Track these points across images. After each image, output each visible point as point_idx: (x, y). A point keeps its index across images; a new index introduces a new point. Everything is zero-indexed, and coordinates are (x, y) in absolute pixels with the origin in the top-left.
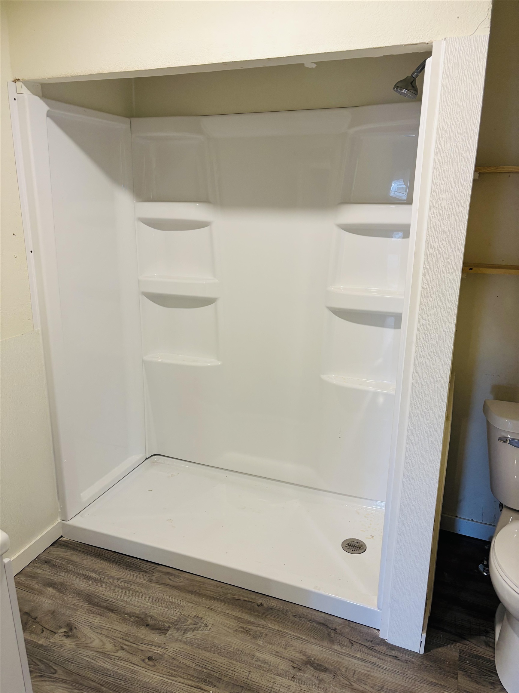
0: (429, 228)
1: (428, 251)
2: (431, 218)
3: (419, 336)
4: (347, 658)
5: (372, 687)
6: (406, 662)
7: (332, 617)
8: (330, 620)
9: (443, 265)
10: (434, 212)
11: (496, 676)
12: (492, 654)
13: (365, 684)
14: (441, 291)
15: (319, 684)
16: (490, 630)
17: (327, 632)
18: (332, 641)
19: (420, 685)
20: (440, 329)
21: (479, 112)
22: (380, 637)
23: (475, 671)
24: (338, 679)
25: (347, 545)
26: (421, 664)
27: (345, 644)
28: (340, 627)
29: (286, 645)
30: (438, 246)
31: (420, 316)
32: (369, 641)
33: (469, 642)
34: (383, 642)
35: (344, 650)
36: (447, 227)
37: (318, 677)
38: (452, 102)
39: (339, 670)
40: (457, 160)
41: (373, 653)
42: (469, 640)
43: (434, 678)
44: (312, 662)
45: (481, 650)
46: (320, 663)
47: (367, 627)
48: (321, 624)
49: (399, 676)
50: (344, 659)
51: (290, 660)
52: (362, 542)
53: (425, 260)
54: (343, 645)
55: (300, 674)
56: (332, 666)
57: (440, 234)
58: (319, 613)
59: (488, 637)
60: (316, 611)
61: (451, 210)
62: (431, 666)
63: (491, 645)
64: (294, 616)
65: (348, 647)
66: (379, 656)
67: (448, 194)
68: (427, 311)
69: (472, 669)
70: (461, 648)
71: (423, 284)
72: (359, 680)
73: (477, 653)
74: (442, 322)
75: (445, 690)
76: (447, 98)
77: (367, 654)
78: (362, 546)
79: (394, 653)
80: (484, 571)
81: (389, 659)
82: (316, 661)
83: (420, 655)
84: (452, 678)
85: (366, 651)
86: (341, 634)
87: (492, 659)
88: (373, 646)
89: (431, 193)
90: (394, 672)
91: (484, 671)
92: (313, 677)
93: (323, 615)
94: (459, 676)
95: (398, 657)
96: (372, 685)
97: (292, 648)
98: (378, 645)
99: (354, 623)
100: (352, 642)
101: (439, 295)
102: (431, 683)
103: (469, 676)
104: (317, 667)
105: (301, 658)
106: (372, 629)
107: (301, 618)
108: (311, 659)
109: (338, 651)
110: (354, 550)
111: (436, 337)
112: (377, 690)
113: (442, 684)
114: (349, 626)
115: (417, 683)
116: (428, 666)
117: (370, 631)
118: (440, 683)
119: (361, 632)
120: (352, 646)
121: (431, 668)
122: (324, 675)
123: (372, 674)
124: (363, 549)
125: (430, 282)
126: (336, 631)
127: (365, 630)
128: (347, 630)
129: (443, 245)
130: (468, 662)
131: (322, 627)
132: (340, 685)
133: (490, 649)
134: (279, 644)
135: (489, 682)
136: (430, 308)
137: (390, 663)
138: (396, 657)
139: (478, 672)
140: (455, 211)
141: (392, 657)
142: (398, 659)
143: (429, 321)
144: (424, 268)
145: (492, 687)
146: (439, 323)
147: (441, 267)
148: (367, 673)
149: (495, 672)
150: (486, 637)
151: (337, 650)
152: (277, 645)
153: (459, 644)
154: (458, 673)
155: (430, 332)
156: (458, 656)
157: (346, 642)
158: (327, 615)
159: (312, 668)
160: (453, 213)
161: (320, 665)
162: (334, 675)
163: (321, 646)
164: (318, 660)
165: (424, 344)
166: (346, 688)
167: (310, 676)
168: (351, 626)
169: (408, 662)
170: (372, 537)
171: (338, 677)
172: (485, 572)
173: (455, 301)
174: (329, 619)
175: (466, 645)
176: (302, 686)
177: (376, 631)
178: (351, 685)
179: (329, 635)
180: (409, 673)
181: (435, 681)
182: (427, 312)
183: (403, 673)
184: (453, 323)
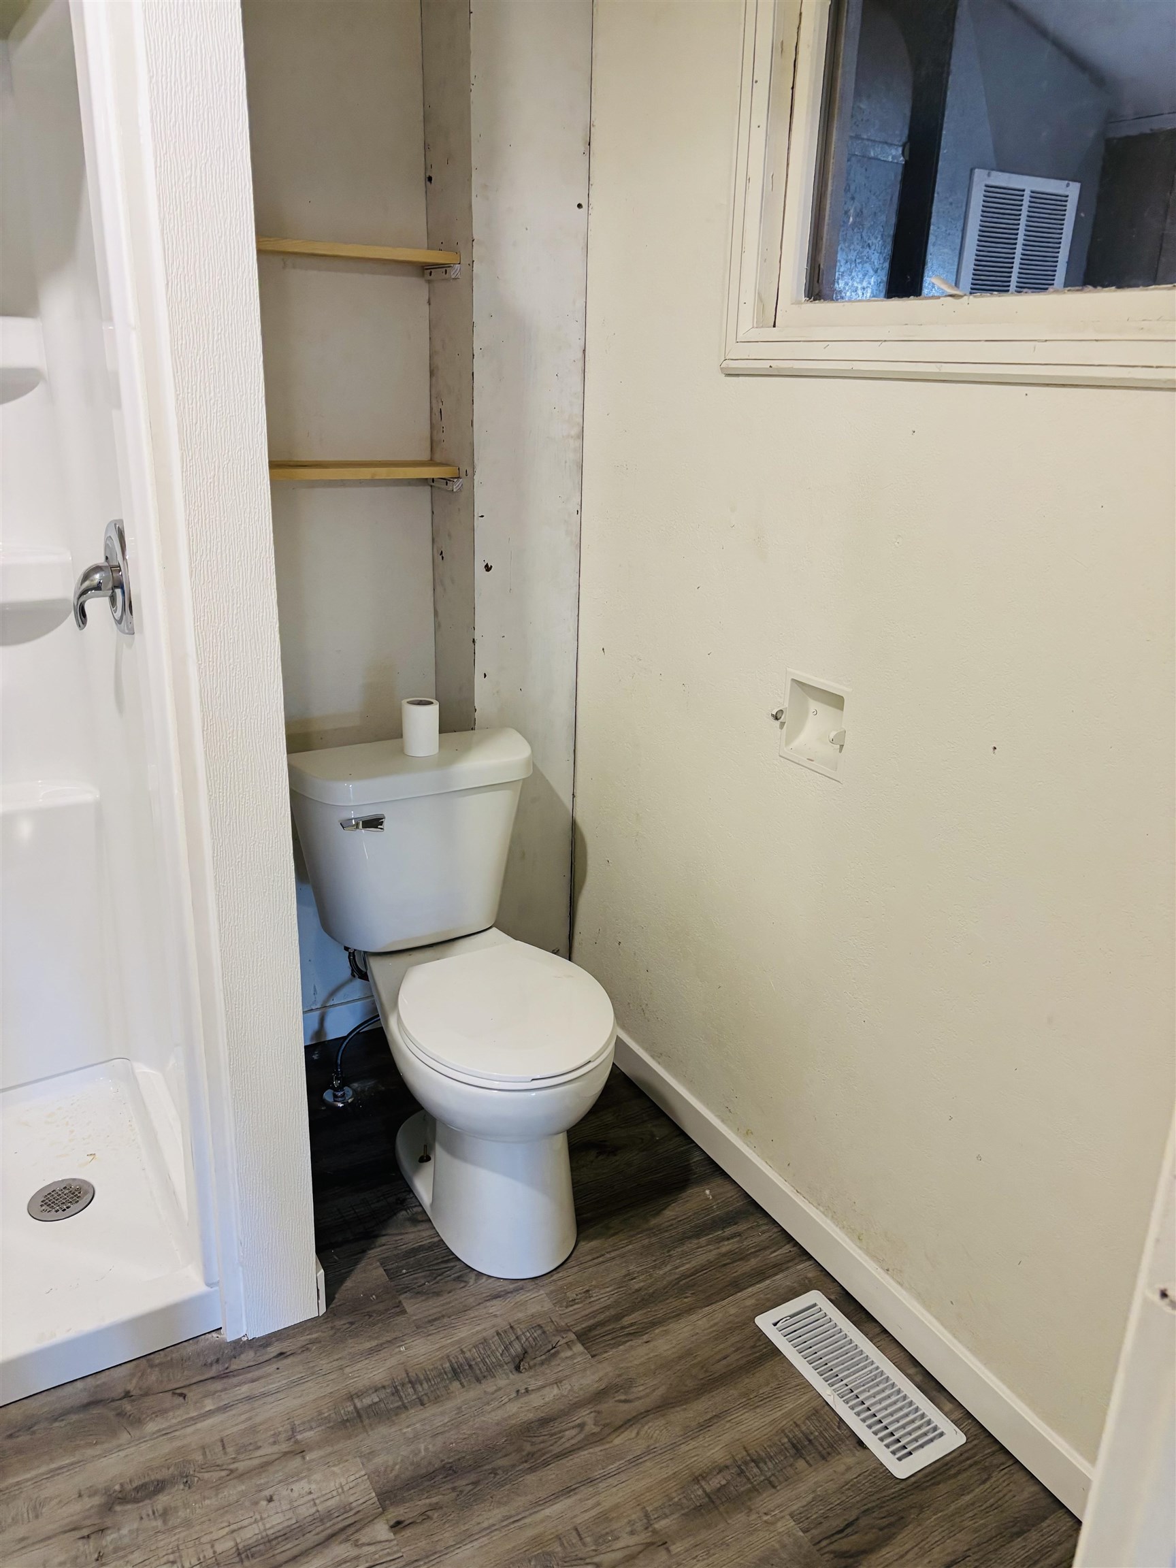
0: (179, 373)
1: (187, 431)
2: (179, 348)
3: (200, 637)
4: (189, 1430)
5: (275, 1443)
6: (305, 1349)
7: (103, 1375)
8: (104, 1383)
9: (225, 463)
10: (184, 333)
11: (457, 1263)
12: (431, 1232)
13: (259, 1448)
14: (231, 525)
15: (165, 1522)
16: (404, 1194)
17: (114, 1413)
18: (138, 1422)
19: (355, 1368)
20: (246, 614)
21: (242, 92)
22: (228, 1341)
23: (425, 1277)
24: (198, 1481)
25: (42, 1206)
26: (331, 1332)
27: (167, 1405)
28: (134, 1381)
29: (35, 1508)
30: (207, 417)
31: (194, 590)
32: (211, 1364)
33: (384, 1238)
34: (240, 1346)
35: (173, 1417)
36: (219, 371)
37: (154, 1513)
38: (176, 54)
39: (189, 1462)
40: (213, 204)
41: (235, 1380)
42: (384, 1233)
43: (371, 1338)
44: (120, 1495)
45: (412, 1237)
46: (140, 1483)
47: (191, 1341)
48: (87, 1406)
49: (309, 1384)
50: (185, 1436)
51: (65, 1532)
52: (74, 1180)
53: (183, 453)
54: (163, 1412)
55: (109, 1538)
56: (168, 1469)
57: (208, 388)
58: (69, 1389)
59: (409, 1208)
60: (59, 1390)
61: (222, 330)
62: (352, 1323)
63: (422, 1218)
64: (10, 1436)
65: (178, 1407)
66: (249, 1376)
67: (207, 288)
68: (208, 577)
69: (416, 1279)
70: (380, 1257)
71: (188, 512)
72: (242, 1449)
73: (410, 1246)
74: (248, 597)
75: (398, 1345)
76: (162, 43)
77: (225, 1389)
78: (79, 1190)
79: (273, 1350)
80: (335, 1101)
81: (271, 1368)
82: (129, 1487)
83: (322, 1318)
84: (398, 1316)
85: (218, 1385)
86: (146, 1394)
87: (436, 1239)
88: (226, 1365)
89: (168, 284)
90: (299, 1382)
91: (436, 1268)
92: (143, 1521)
93: (79, 1385)
94: (405, 1304)
95: (284, 1351)
96: (272, 1440)
97: (56, 1501)
98: (235, 1358)
99: (160, 1352)
100: (178, 1391)
101: (230, 534)
102: (372, 1352)
103: (419, 1292)
104: (140, 1494)
105: (89, 1506)
106: (203, 1337)
107: (30, 1428)
108: (115, 1491)
109: (163, 1429)
110: (68, 1208)
111: (240, 634)
112: (287, 1440)
113: (389, 1339)
114: (152, 1366)
115: (348, 1370)
116: (347, 1326)
117: (202, 1343)
118: (385, 1339)
119: (185, 1358)
120: (184, 1398)
121: (354, 1326)
122: (165, 1498)
123: (258, 1420)
124: (86, 1193)
125: (203, 506)
126: (132, 1396)
127: (190, 1349)
128: (153, 1378)
129: (218, 414)
130: (404, 1271)
131: (96, 1411)
132: (211, 1488)
133: (424, 1226)
134: (15, 1521)
135: (454, 1280)
136: (216, 569)
137: (278, 1373)
138: (281, 1354)
139: (429, 1276)
140: (232, 330)
141: (275, 1360)
142: (288, 1354)
143: (218, 599)
144: (183, 472)
145: (462, 1285)
146: (240, 600)
147: (223, 468)
148: (248, 1424)
149: (451, 1257)
150: (406, 1210)
151: (159, 1431)
152: (10, 1526)
153: (373, 1251)
154: (400, 1302)
155: (224, 625)
156: (384, 1273)
157: (168, 1401)
158: (89, 1379)
159: (129, 1507)
160: (227, 335)
161: (143, 1486)
162: (185, 1480)
163: (120, 1448)
164: (130, 1481)
165: (215, 656)
166: (226, 1487)
167: (135, 1526)
168: (157, 1361)
169: (309, 1346)
170: (92, 1157)
171: (196, 1479)
172: (338, 1102)
173: (268, 544)
174: (98, 1382)
175: (384, 1245)
176: (131, 1557)
177: (214, 1335)
178: (232, 1471)
179: (121, 1414)
180: (324, 1364)
181: (374, 1343)
182: (210, 577)
183: (313, 1374)
184: (271, 594)
